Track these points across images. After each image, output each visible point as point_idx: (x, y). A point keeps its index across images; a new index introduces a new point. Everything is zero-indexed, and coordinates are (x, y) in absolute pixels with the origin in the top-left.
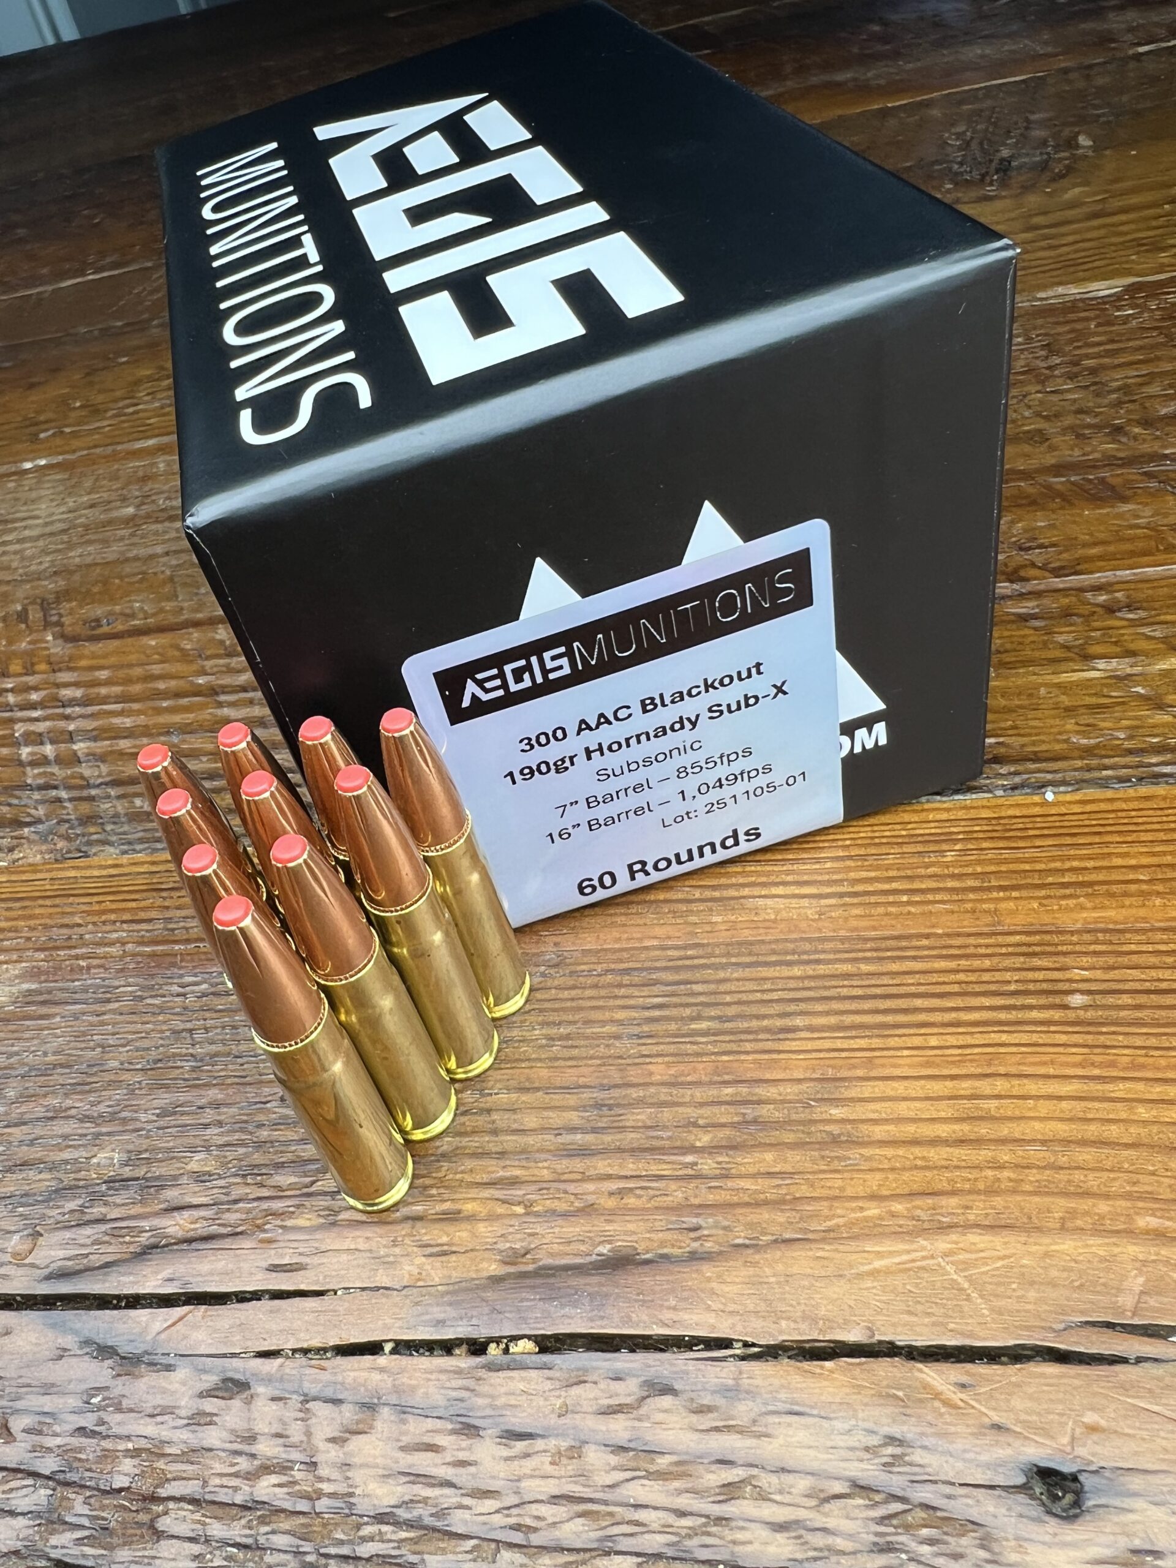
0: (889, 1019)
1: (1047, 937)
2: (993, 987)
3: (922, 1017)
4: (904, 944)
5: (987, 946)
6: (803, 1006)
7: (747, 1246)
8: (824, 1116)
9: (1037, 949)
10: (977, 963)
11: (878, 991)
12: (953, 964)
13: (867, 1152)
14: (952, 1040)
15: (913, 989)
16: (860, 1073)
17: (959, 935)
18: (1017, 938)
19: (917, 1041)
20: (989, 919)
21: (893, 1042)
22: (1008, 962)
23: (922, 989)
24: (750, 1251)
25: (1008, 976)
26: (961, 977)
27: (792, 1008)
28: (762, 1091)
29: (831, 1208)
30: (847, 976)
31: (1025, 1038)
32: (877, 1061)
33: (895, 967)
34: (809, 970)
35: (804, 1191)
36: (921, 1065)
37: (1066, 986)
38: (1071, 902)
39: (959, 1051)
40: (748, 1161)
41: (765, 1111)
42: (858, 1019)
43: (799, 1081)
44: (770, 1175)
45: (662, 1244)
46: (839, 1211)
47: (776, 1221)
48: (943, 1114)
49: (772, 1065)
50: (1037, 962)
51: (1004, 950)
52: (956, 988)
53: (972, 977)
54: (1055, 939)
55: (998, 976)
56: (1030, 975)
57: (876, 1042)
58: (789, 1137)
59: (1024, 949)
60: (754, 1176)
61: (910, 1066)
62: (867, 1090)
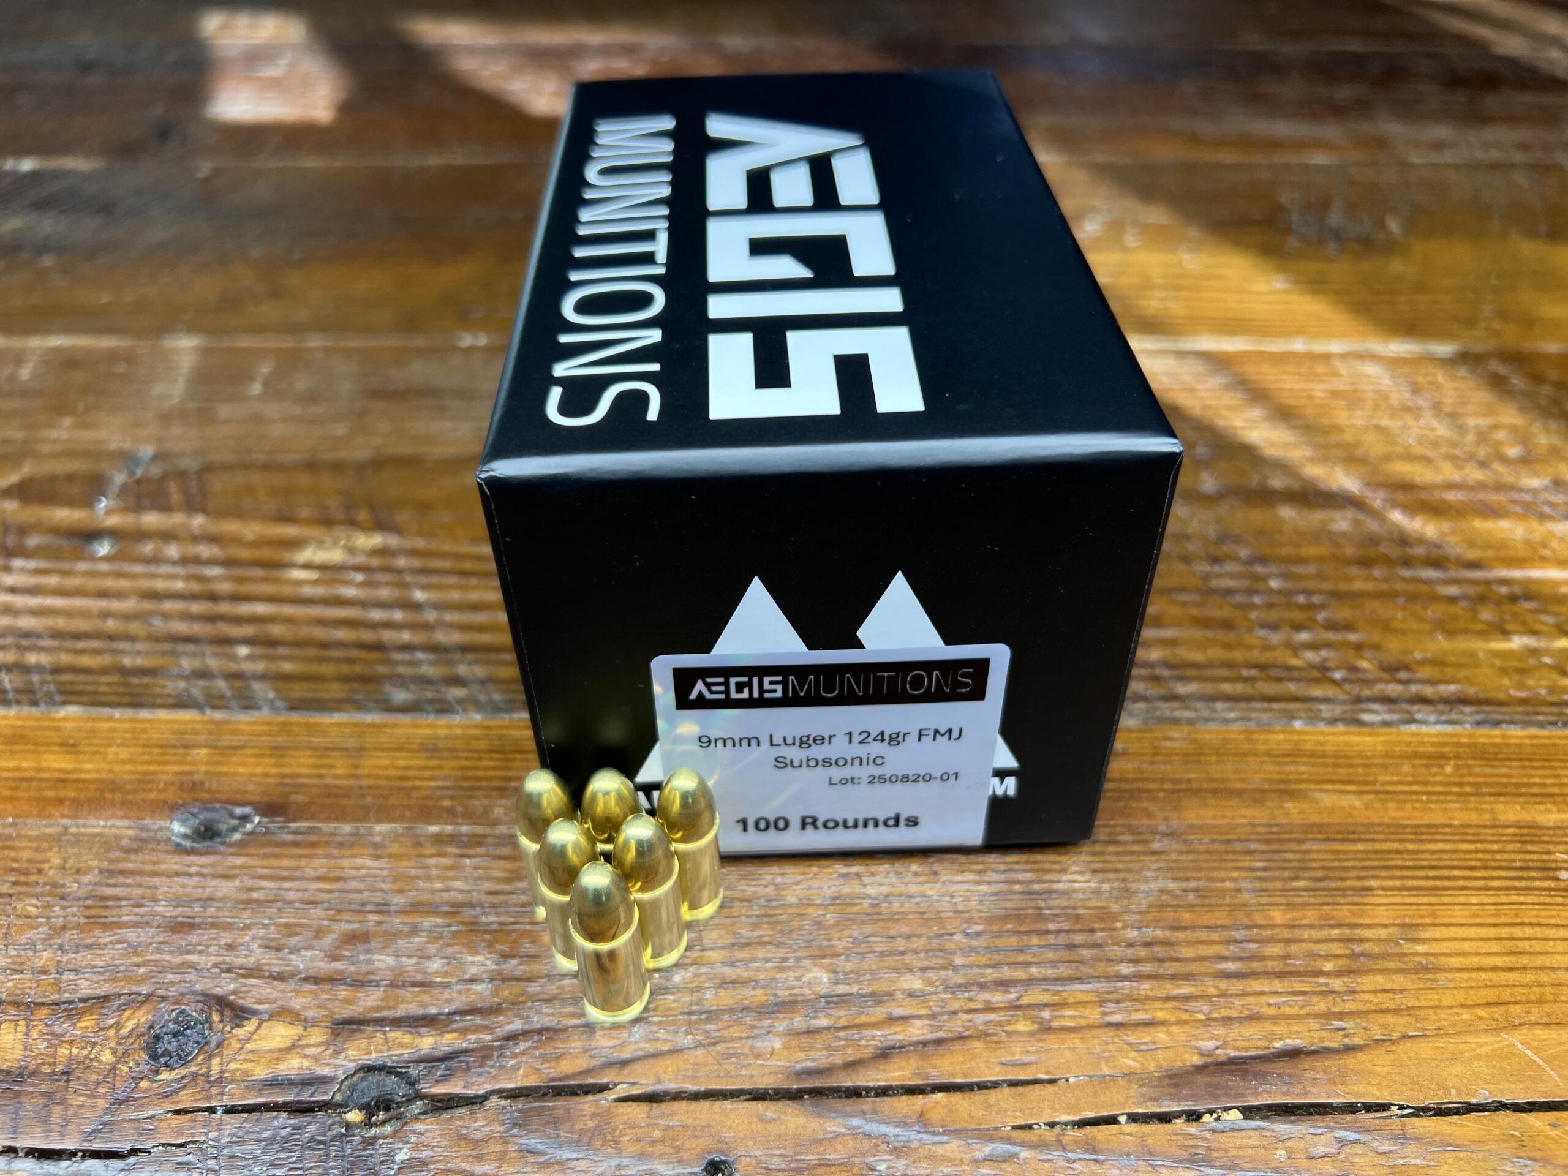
0: (1438, 883)
1: (1533, 831)
2: (1505, 864)
3: (1461, 883)
4: (1433, 830)
5: (1493, 835)
6: (1371, 873)
7: (1384, 1041)
8: (1411, 951)
9: (1528, 838)
10: (1489, 847)
11: (1425, 863)
12: (1472, 847)
13: (1450, 975)
14: (1487, 900)
15: (1449, 863)
16: (1428, 921)
17: (1470, 826)
18: (1511, 831)
19: (1462, 900)
20: (1488, 816)
21: (1445, 900)
22: (1510, 847)
23: (1455, 863)
24: (1388, 1043)
25: (1513, 856)
26: (1481, 856)
27: (1364, 873)
28: (1360, 933)
29: (1436, 1014)
30: (1398, 852)
31: (1536, 900)
32: (1438, 913)
33: (1431, 847)
34: (1370, 846)
35: (1412, 1002)
36: (1471, 917)
37: (1553, 865)
38: (1542, 807)
39: (1493, 907)
40: (1366, 982)
41: (1367, 947)
42: (1416, 883)
43: (1386, 926)
44: (1386, 991)
45: (1322, 1039)
46: (1443, 1016)
47: (1399, 1024)
48: (1494, 950)
49: (1361, 914)
50: (1530, 847)
51: (1505, 838)
52: (1479, 864)
53: (1488, 856)
54: (1539, 832)
55: (1506, 856)
56: (1529, 857)
57: (1434, 900)
58: (1391, 965)
59: (1518, 838)
60: (1375, 992)
61: (1462, 917)
62: (1438, 933)
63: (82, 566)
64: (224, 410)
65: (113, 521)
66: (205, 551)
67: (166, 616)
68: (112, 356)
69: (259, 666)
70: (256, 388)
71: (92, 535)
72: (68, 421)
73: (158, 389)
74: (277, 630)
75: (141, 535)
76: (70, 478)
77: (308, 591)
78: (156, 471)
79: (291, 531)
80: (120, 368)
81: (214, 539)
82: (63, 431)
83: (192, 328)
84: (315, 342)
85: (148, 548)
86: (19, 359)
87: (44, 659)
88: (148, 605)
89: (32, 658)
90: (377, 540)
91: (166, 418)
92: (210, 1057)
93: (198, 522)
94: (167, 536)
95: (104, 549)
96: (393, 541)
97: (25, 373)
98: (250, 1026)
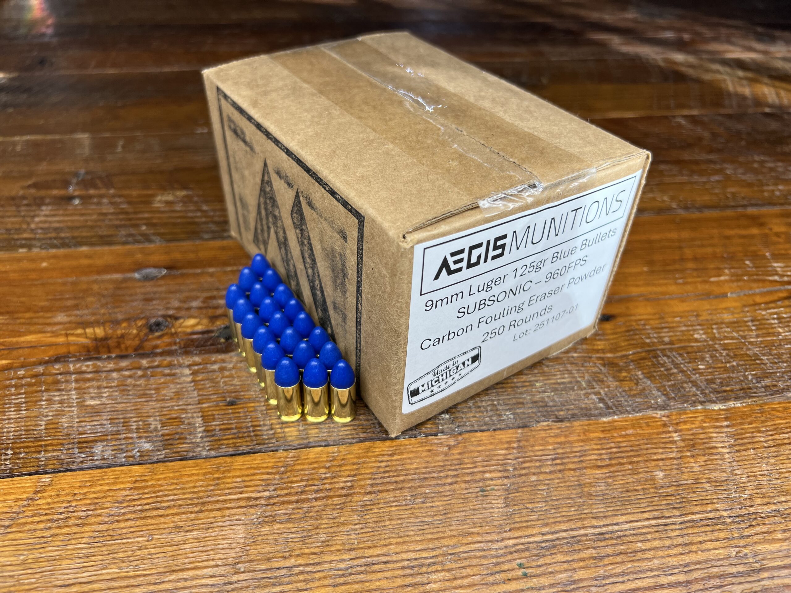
63: (70, 207)
64: (109, 157)
65: (77, 193)
66: (118, 200)
67: (110, 220)
68: (54, 141)
69: (152, 231)
70: (119, 149)
71: (70, 198)
72: (45, 163)
73: (78, 151)
74: (155, 221)
75: (91, 197)
76: (54, 181)
77: (162, 209)
78: (89, 177)
79: (150, 192)
80: (59, 145)
81: (120, 196)
82: (43, 167)
83: (84, 131)
84: (138, 134)
85: (95, 200)
86: (14, 144)
87: (68, 235)
88: (102, 218)
89: (63, 235)
90: (183, 193)
91: (86, 160)
92: (170, 329)
93: (112, 191)
94: (101, 196)
95: (77, 202)
96: (190, 193)
97: (19, 148)
98: (181, 321)
